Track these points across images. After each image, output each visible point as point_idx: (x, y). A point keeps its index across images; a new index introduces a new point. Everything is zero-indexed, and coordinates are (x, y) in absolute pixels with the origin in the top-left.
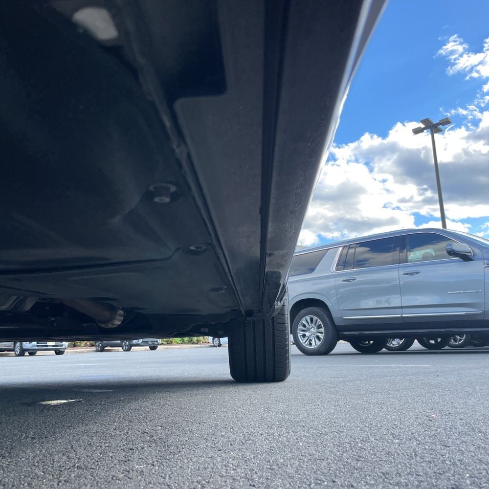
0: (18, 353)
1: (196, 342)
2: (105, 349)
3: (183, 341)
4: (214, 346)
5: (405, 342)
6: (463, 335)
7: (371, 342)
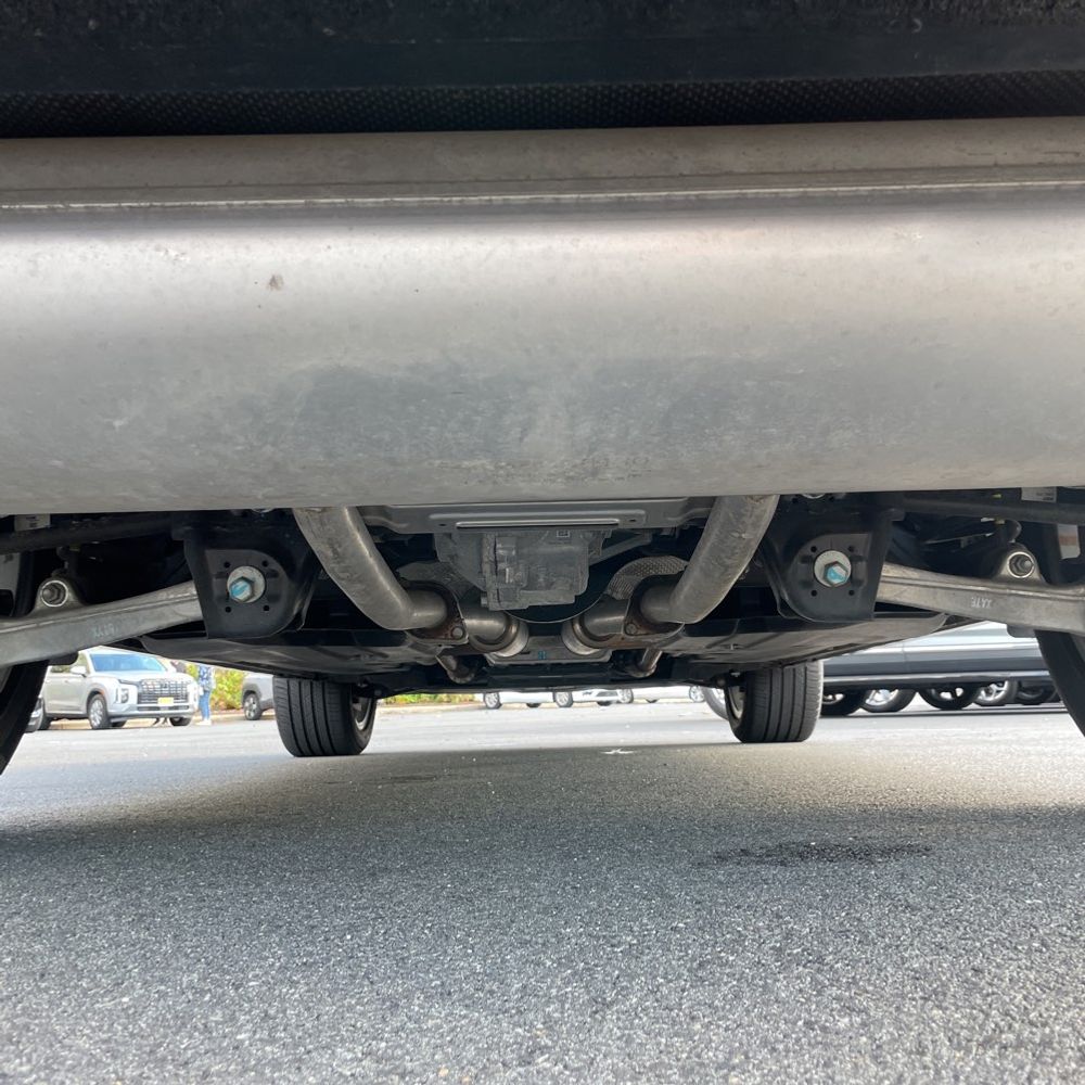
0: (97, 723)
1: (445, 700)
2: (264, 714)
4: (487, 708)
5: (898, 696)
6: (1003, 683)
7: (839, 697)
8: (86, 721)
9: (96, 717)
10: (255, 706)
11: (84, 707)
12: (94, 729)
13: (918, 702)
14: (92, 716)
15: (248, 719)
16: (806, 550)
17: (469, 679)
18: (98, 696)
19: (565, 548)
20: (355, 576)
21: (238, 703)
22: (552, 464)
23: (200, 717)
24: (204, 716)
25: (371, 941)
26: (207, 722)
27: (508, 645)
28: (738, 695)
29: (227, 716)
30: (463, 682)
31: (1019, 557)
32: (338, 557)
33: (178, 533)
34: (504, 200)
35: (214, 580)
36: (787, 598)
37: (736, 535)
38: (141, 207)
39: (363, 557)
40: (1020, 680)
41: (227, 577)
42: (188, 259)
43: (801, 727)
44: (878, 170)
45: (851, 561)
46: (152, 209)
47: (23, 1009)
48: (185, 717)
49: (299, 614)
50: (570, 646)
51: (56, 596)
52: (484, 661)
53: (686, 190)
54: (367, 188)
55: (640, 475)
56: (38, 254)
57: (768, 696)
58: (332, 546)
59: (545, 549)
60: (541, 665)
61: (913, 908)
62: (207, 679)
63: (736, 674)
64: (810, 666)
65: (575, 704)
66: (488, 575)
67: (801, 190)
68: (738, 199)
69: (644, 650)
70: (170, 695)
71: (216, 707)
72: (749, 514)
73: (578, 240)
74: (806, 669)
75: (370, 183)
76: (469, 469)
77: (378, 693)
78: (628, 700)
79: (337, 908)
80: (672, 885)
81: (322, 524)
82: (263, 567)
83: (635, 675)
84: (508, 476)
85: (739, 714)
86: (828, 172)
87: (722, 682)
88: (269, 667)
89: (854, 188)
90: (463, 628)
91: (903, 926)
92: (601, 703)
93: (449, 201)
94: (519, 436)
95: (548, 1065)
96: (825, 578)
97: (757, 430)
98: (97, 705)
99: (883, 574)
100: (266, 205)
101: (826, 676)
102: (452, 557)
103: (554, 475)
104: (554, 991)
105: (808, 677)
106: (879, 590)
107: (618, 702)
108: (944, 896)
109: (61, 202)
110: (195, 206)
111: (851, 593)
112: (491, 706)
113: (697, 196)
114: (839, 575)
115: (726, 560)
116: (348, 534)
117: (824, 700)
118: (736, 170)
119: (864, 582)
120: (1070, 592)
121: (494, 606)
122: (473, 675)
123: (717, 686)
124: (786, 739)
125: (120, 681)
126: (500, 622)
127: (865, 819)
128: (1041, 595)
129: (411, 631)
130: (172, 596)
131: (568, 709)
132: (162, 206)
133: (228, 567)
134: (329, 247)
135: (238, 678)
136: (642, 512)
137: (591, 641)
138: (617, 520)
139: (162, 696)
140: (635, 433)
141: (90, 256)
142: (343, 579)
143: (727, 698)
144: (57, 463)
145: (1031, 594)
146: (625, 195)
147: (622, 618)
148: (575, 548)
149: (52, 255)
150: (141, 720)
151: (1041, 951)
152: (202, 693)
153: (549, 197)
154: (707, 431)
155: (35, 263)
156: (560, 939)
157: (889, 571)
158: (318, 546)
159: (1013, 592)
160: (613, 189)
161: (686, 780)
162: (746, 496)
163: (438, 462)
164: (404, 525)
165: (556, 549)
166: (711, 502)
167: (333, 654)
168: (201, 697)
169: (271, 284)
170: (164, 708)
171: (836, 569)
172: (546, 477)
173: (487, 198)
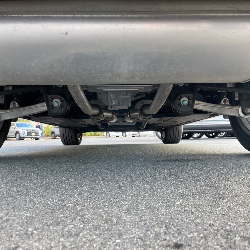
1: (97, 135)
2: (56, 137)
3: (92, 134)
4: (107, 137)
5: (200, 135)
6: (224, 132)
7: (187, 135)
8: (15, 139)
9: (18, 138)
10: (54, 136)
11: (15, 135)
12: (17, 140)
13: (204, 136)
14: (17, 137)
15: (52, 138)
16: (179, 97)
17: (103, 129)
18: (18, 133)
19: (126, 96)
20: (81, 101)
21: (50, 135)
22: (125, 75)
23: (42, 138)
24: (42, 137)
25: (87, 173)
26: (43, 139)
27: (113, 119)
28: (164, 133)
29: (47, 138)
30: (102, 129)
31: (225, 100)
32: (77, 97)
33: (42, 91)
34: (116, 16)
35: (50, 102)
36: (174, 108)
37: (164, 93)
38: (38, 16)
39: (82, 97)
40: (227, 131)
41: (52, 101)
42: (48, 28)
43: (177, 140)
44: (195, 11)
45: (188, 100)
46: (40, 17)
47: (19, 182)
48: (38, 138)
49: (68, 110)
50: (127, 120)
51: (14, 105)
52: (107, 124)
53: (154, 14)
54: (86, 13)
55: (143, 78)
56: (16, 26)
57: (170, 133)
58: (76, 94)
59: (122, 97)
60: (120, 125)
61: (196, 168)
62: (43, 129)
63: (164, 129)
64: (180, 126)
65: (127, 137)
66: (109, 102)
67: (179, 15)
68: (165, 17)
69: (143, 122)
70: (34, 133)
71: (45, 136)
72: (166, 88)
73: (131, 25)
74: (179, 127)
75: (86, 12)
76: (106, 76)
77: (83, 132)
78: (139, 136)
79: (79, 168)
80: (148, 165)
81: (74, 89)
82: (60, 99)
83: (141, 128)
84: (115, 78)
85: (164, 137)
86: (185, 11)
87: (160, 130)
88: (59, 125)
89: (190, 15)
90: (103, 115)
91: (194, 171)
92: (133, 136)
93: (104, 16)
94: (118, 69)
95: (123, 189)
96: (183, 103)
97: (168, 68)
98: (18, 135)
99: (195, 103)
100: (64, 16)
101: (183, 130)
102: (101, 98)
103: (125, 78)
104: (124, 179)
105: (179, 129)
106: (194, 106)
107: (137, 136)
108: (203, 167)
109: (21, 15)
110: (49, 16)
111: (188, 107)
112: (108, 137)
113: (157, 16)
114: (186, 103)
115: (161, 99)
116: (79, 92)
117: (183, 135)
118: (165, 10)
119: (191, 104)
120: (236, 107)
121: (111, 109)
122: (105, 128)
123: (159, 131)
124: (174, 143)
125: (23, 130)
126: (111, 114)
127: (189, 155)
128: (229, 108)
129: (92, 115)
130: (40, 105)
131: (125, 137)
132: (42, 16)
133: (53, 99)
134: (78, 26)
135: (50, 129)
136: (143, 88)
137: (131, 119)
138: (138, 90)
139: (33, 133)
140: (142, 68)
141: (27, 27)
142: (78, 102)
143: (161, 135)
144: (19, 73)
145: (227, 107)
146: (141, 15)
147: (138, 113)
148: (128, 97)
149: (19, 27)
150: (28, 138)
151: (221, 174)
152: (42, 133)
153: (125, 15)
154: (158, 68)
155: (15, 28)
156: (125, 172)
157: (196, 102)
158: (73, 94)
159: (223, 107)
160: (139, 14)
161: (152, 149)
162: (166, 84)
163: (100, 74)
164: (91, 90)
165: (124, 97)
166: (158, 85)
167: (74, 121)
168: (41, 133)
169: (66, 34)
170: (33, 136)
171: (185, 101)
172: (123, 78)
173: (112, 15)
